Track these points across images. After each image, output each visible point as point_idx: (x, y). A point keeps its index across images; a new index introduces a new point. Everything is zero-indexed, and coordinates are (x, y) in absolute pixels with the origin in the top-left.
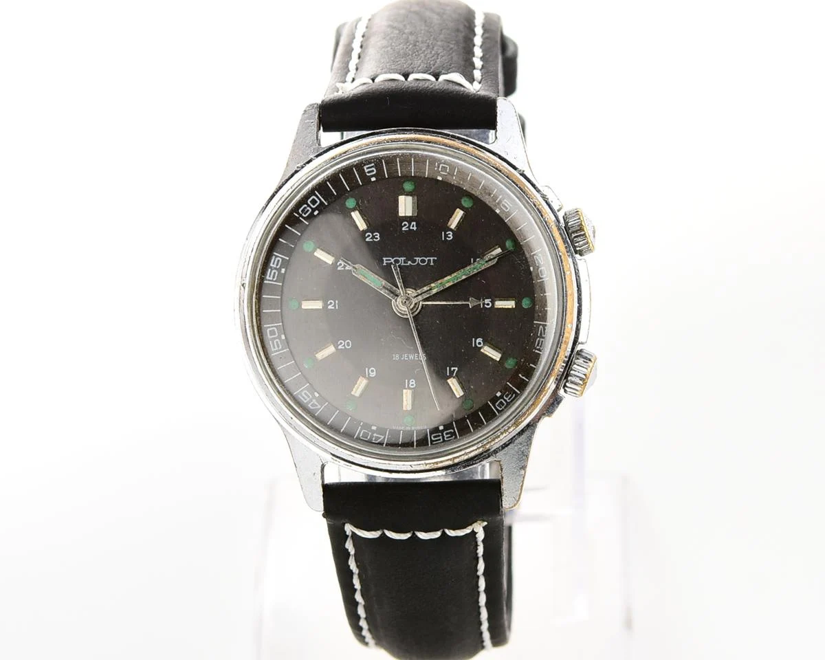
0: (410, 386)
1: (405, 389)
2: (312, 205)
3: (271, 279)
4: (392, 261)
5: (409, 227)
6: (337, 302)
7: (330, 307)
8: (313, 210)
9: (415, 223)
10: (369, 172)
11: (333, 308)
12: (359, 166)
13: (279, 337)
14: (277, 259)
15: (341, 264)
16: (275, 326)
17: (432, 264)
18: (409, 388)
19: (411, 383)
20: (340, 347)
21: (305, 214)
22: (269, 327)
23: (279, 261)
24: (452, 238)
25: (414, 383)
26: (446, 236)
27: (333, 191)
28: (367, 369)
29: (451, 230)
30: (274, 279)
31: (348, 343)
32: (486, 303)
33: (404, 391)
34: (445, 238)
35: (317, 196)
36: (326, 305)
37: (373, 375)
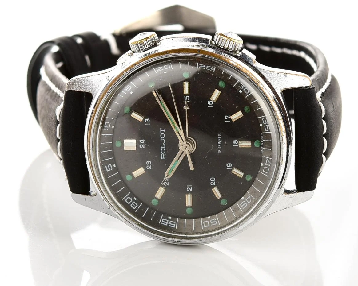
0: (237, 143)
1: (238, 146)
2: (131, 202)
3: (174, 225)
4: (163, 154)
5: (143, 144)
6: (188, 186)
7: (191, 190)
8: (134, 200)
9: (140, 141)
10: (111, 169)
11: (191, 188)
12: (106, 174)
13: (209, 220)
14: (163, 221)
15: (165, 184)
16: (203, 222)
17: (164, 131)
18: (238, 144)
19: (235, 143)
20: (214, 184)
21: (136, 205)
22: (203, 226)
23: (164, 220)
24: (148, 119)
25: (235, 141)
26: (147, 122)
27: (122, 189)
28: (227, 168)
29: (144, 120)
30: (175, 223)
31: (212, 179)
32: (187, 99)
33: (239, 147)
34: (149, 123)
35: (125, 199)
36: (190, 192)
37: (230, 165)
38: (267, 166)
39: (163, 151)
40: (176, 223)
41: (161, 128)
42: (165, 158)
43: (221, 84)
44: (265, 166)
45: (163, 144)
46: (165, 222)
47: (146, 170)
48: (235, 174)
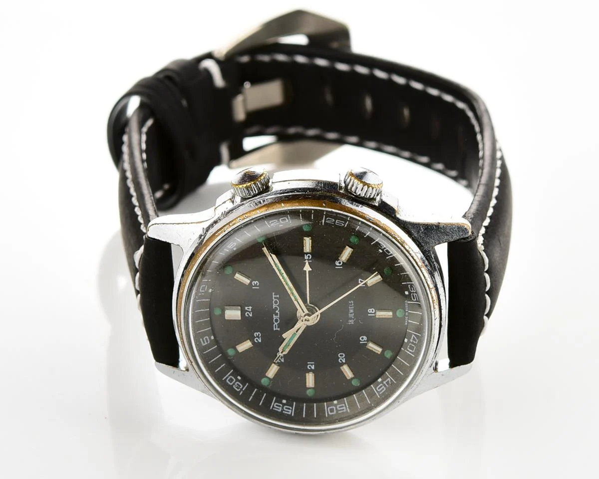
0: (373, 312)
1: (375, 316)
2: (234, 381)
3: (290, 411)
4: (276, 324)
5: (250, 312)
6: (308, 363)
7: (313, 367)
8: (237, 380)
9: (246, 308)
10: (207, 342)
11: (313, 366)
12: (201, 350)
13: (336, 405)
14: (275, 406)
15: (280, 360)
16: (327, 408)
17: (278, 296)
18: (375, 313)
19: (371, 312)
20: (344, 361)
21: (240, 386)
22: (328, 412)
23: (277, 405)
24: (257, 281)
25: (371, 310)
26: (256, 286)
27: (222, 366)
28: (361, 343)
29: (251, 283)
31: (341, 355)
32: (308, 258)
33: (377, 317)
34: (257, 286)
35: (227, 378)
36: (311, 370)
37: (365, 338)
38: (413, 343)
39: (276, 321)
40: (292, 408)
41: (273, 293)
42: (279, 329)
43: (354, 240)
44: (411, 343)
45: (277, 312)
46: (278, 407)
47: (253, 343)
48: (371, 349)
